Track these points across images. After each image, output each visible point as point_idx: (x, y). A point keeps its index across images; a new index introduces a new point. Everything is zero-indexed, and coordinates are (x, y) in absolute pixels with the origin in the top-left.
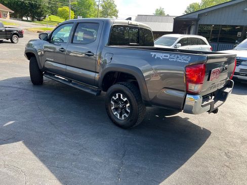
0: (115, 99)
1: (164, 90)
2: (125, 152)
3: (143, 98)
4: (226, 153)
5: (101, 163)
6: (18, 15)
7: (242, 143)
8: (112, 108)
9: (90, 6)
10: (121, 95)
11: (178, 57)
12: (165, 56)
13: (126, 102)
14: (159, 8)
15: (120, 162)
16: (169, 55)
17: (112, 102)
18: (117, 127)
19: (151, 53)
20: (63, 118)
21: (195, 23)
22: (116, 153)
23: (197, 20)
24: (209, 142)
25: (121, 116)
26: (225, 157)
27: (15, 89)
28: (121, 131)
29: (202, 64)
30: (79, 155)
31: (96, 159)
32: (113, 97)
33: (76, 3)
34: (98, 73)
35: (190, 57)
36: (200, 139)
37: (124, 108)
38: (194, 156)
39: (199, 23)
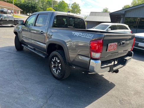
0: (54, 60)
1: (78, 56)
2: (52, 95)
3: (67, 61)
4: (120, 100)
5: (33, 101)
6: (25, 12)
7: (135, 94)
8: (52, 66)
9: (65, 7)
10: (57, 58)
11: (86, 35)
12: (79, 34)
13: (59, 63)
14: (105, 8)
15: (46, 101)
16: (82, 34)
17: (52, 63)
18: (54, 78)
19: (73, 32)
20: (24, 70)
21: (123, 17)
22: (46, 95)
23: (124, 15)
24: (111, 92)
25: (56, 71)
26: (119, 103)
27: (5, 53)
28: (56, 81)
29: (100, 39)
30: (22, 95)
31: (31, 98)
32: (53, 60)
33: (57, 6)
34: (46, 44)
35: (93, 35)
36: (106, 89)
37: (58, 66)
38: (96, 101)
39: (125, 16)
